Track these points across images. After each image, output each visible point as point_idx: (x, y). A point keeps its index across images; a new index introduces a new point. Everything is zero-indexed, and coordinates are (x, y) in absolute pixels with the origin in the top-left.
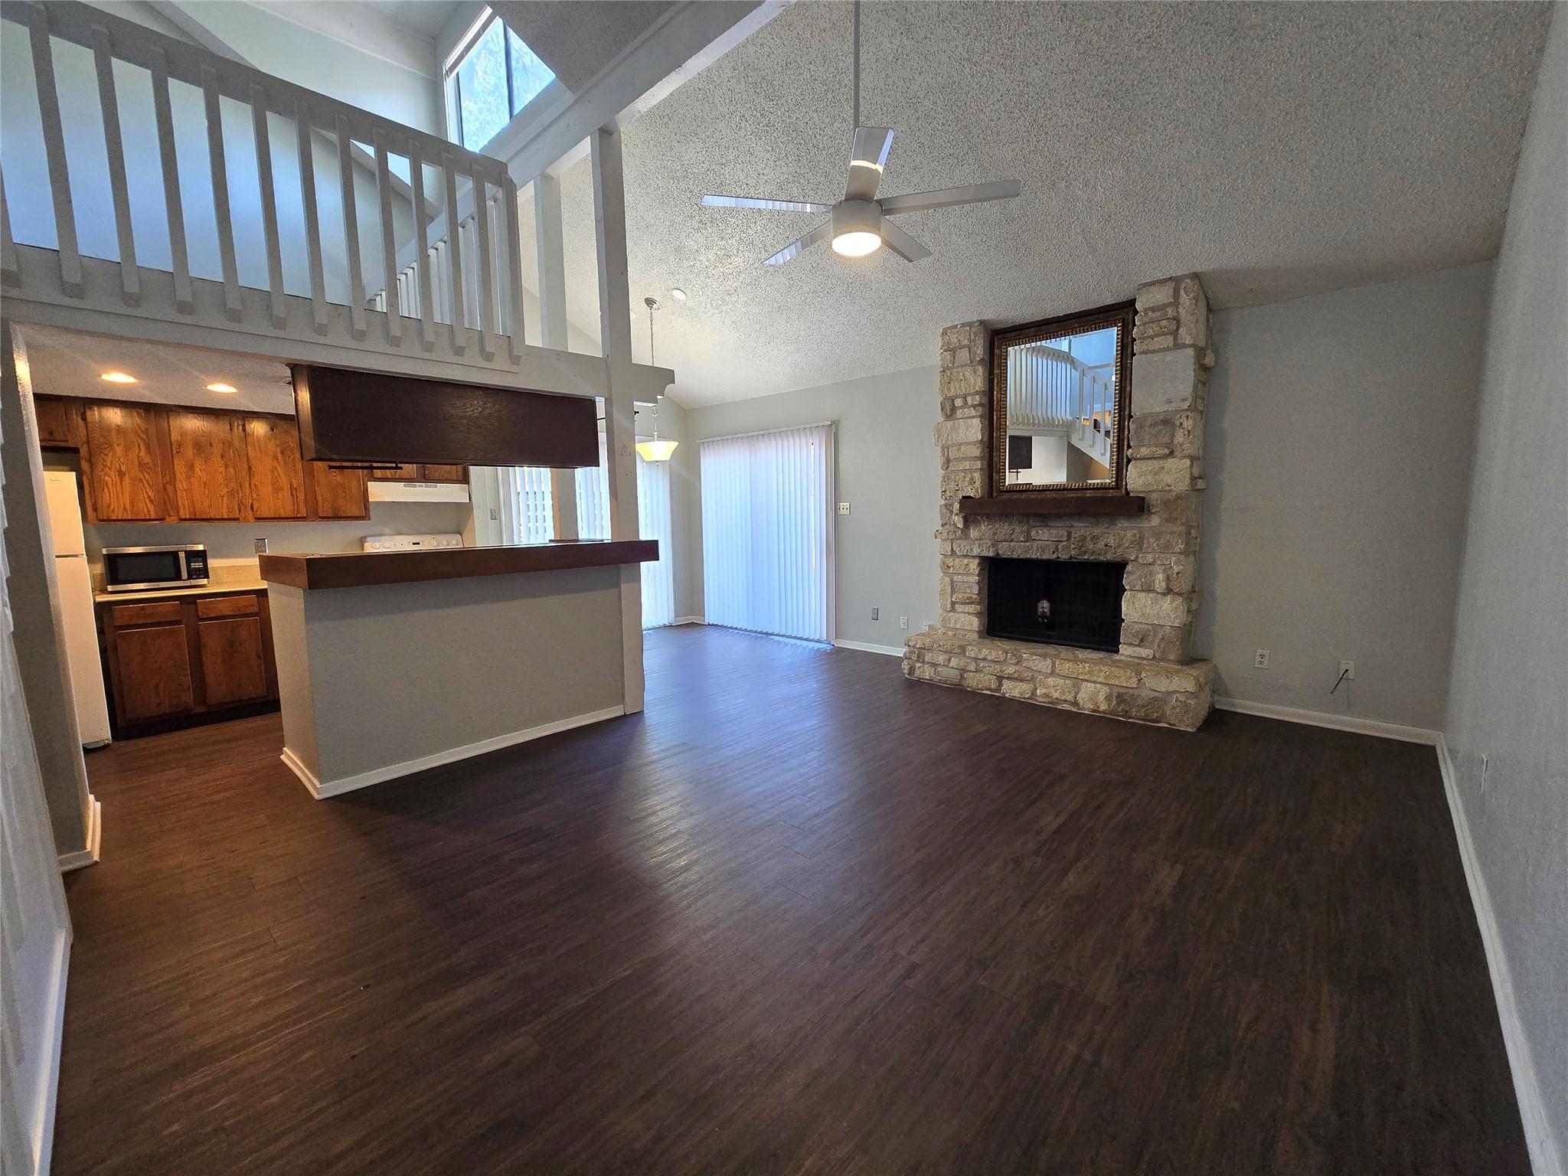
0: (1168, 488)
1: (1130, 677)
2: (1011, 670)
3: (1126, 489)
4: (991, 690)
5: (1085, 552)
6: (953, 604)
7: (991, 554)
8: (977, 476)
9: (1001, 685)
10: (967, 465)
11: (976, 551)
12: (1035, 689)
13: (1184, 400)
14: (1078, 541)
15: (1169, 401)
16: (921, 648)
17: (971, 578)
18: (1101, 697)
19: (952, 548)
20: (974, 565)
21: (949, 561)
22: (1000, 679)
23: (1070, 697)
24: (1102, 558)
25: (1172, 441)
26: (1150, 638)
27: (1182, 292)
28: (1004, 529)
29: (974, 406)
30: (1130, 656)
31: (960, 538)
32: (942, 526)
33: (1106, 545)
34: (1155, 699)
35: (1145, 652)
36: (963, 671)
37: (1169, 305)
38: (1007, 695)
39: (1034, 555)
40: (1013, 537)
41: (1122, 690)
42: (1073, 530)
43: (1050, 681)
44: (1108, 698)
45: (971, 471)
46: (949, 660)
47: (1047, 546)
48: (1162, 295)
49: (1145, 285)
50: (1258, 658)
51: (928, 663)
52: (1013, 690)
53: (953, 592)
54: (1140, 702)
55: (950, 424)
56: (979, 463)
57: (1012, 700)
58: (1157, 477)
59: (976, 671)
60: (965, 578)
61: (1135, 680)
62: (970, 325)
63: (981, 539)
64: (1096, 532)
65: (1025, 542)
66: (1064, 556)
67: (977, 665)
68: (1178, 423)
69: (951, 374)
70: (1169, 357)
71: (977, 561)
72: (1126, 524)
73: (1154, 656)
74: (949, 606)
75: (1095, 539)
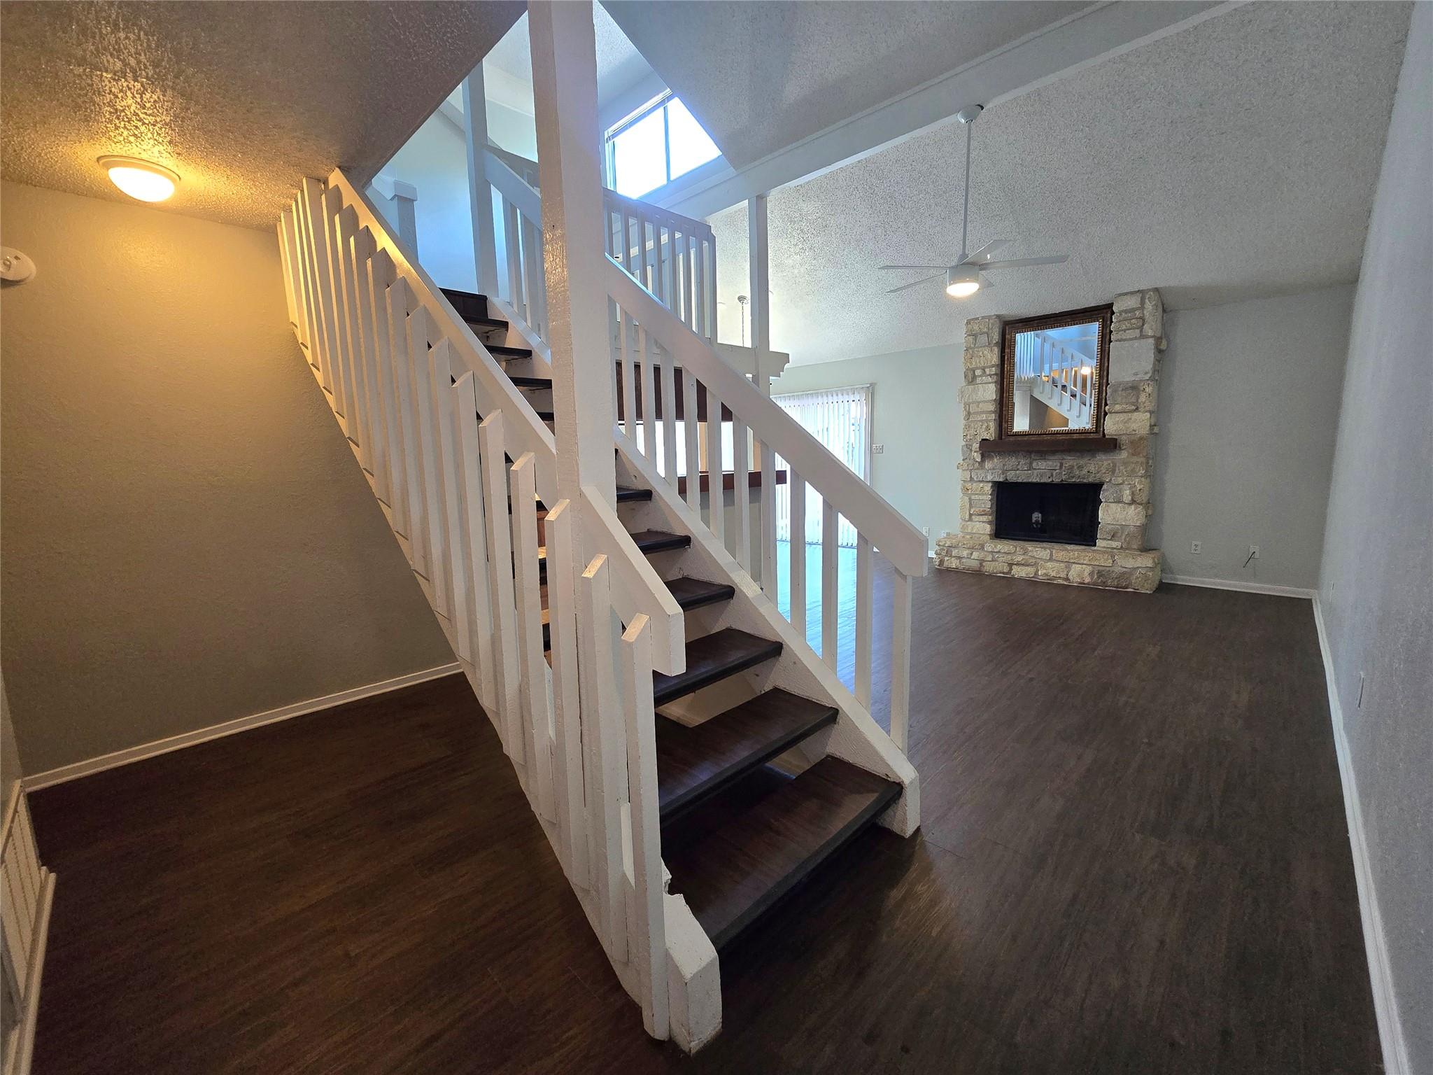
0: (1134, 432)
1: (1107, 560)
2: (1020, 558)
3: (1104, 433)
4: (1003, 573)
5: (1073, 477)
6: (971, 515)
7: (1001, 480)
8: (992, 425)
9: (1011, 569)
10: (984, 416)
11: (989, 478)
12: (1037, 571)
13: (1146, 373)
14: (1068, 469)
15: (1136, 374)
16: (950, 546)
17: (985, 497)
18: (1086, 573)
19: (971, 476)
20: (988, 488)
21: (969, 485)
22: (1011, 565)
23: (1063, 575)
24: (1085, 481)
25: (1137, 401)
26: (1119, 535)
27: (1147, 301)
28: (1012, 461)
29: (990, 375)
30: (1104, 547)
31: (978, 469)
32: (963, 460)
33: (1088, 472)
34: (1124, 573)
35: (1115, 544)
36: (982, 561)
37: (1137, 309)
38: (1016, 576)
39: (1035, 480)
40: (1019, 467)
41: (1101, 568)
42: (1064, 462)
43: (1049, 564)
44: (1091, 574)
45: (987, 421)
46: (971, 554)
47: (1045, 473)
48: (1132, 302)
49: (1120, 295)
50: (1194, 547)
51: (954, 557)
52: (1019, 572)
53: (971, 506)
54: (1114, 575)
55: (971, 387)
56: (993, 415)
57: (1020, 579)
58: (1126, 424)
59: (993, 561)
60: (981, 497)
61: (1111, 561)
62: (989, 317)
63: (994, 469)
64: (1082, 462)
65: (1028, 470)
66: (1057, 480)
67: (993, 556)
68: (1142, 389)
69: (973, 352)
70: (1136, 343)
71: (990, 485)
72: (1103, 457)
73: (1122, 547)
74: (967, 517)
75: (1080, 468)
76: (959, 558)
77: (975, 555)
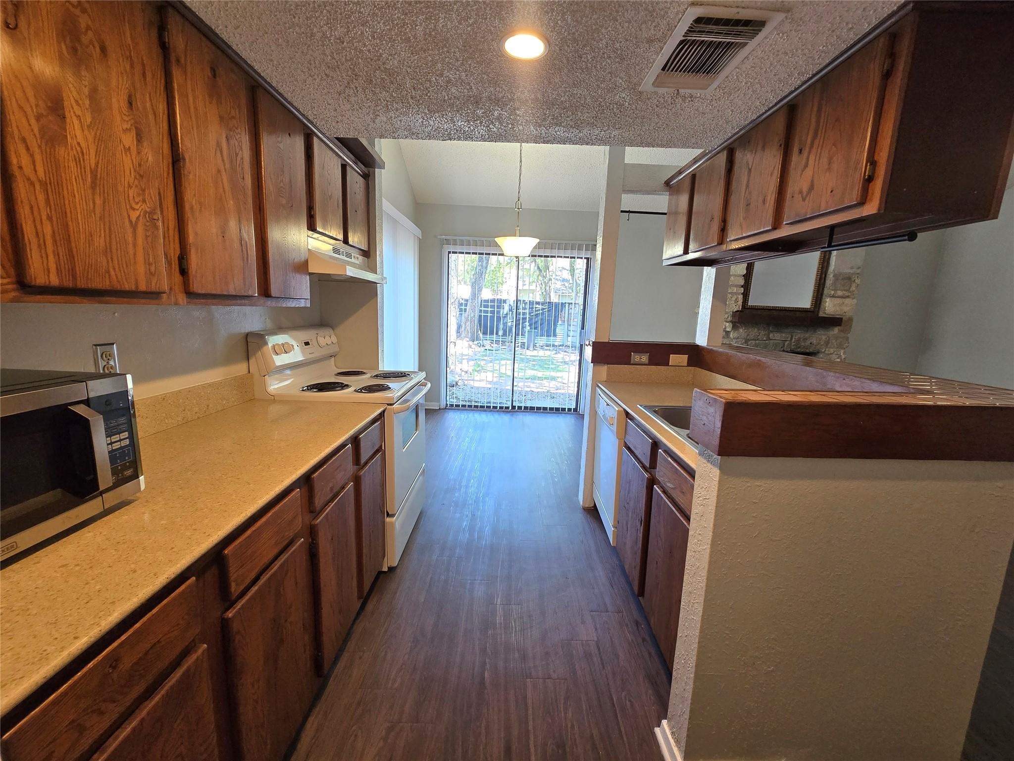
0: (845, 314)
3: (819, 312)
5: (799, 348)
8: (740, 297)
10: (735, 290)
13: (859, 268)
14: (797, 341)
15: (852, 268)
24: (807, 351)
25: (850, 289)
28: (754, 332)
33: (811, 344)
40: (759, 337)
42: (794, 334)
45: (736, 294)
47: (779, 343)
58: (840, 307)
63: (738, 338)
64: (807, 335)
65: (766, 340)
66: (787, 349)
68: (853, 280)
72: (823, 332)
75: (805, 339)
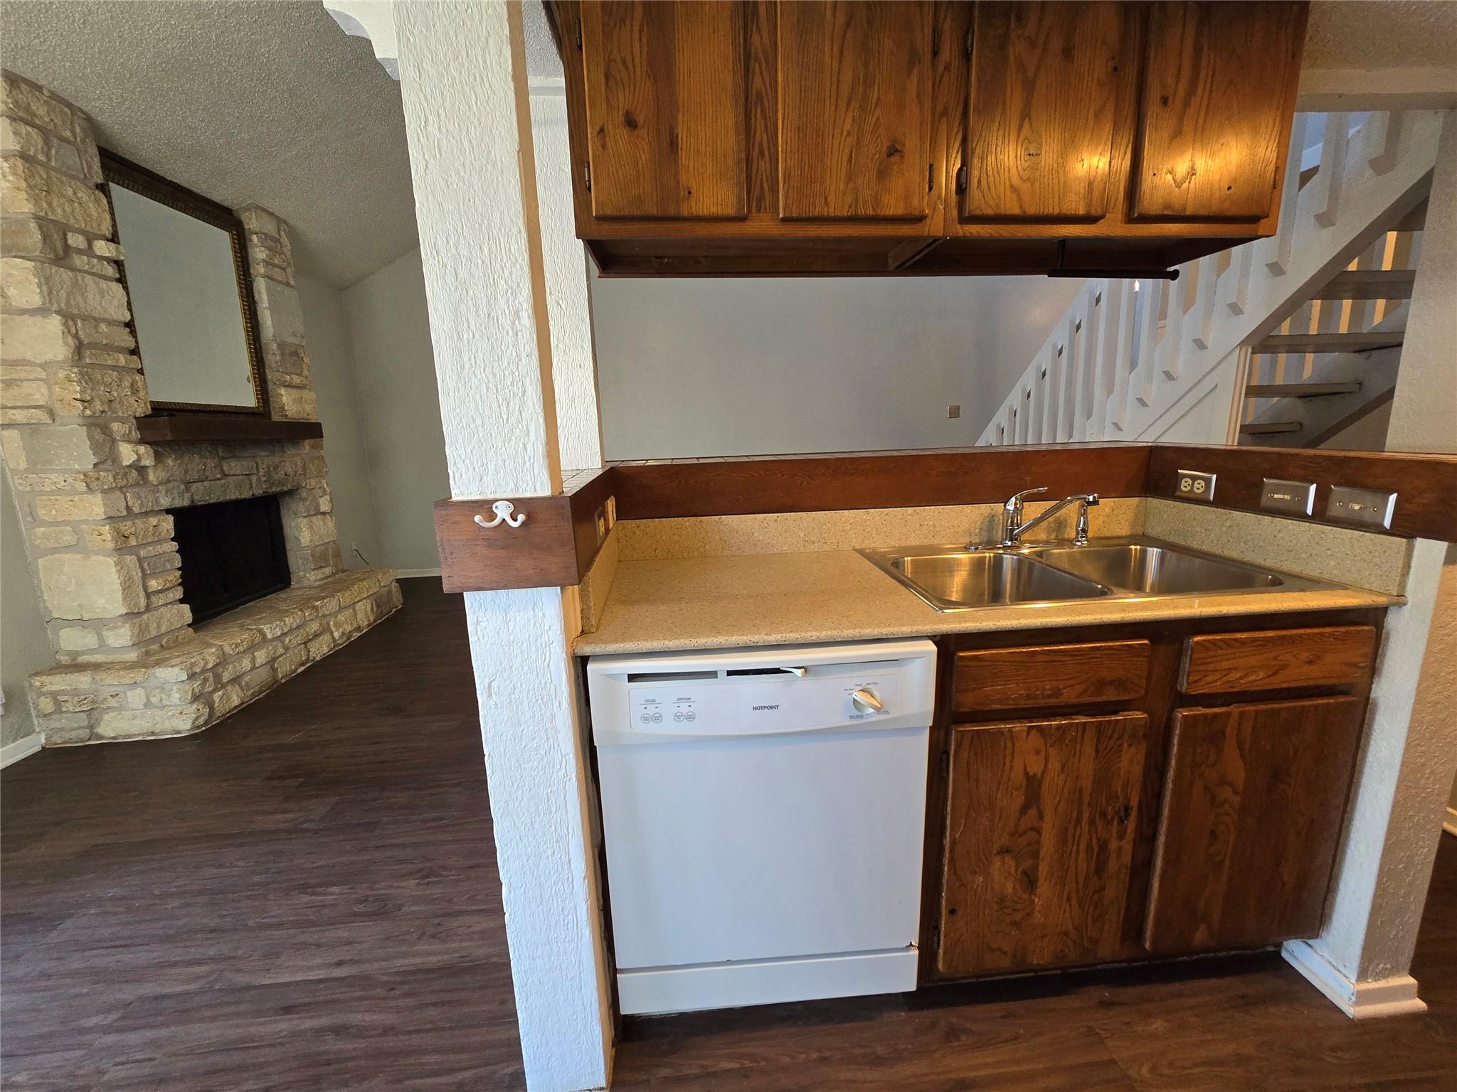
4: (303, 664)
5: (273, 484)
7: (186, 503)
9: (309, 651)
11: (165, 502)
15: (295, 335)
17: (163, 547)
19: (126, 504)
20: (168, 524)
21: (127, 527)
22: (305, 645)
23: (355, 624)
28: (194, 463)
29: (108, 261)
30: (322, 579)
31: (136, 484)
32: (95, 465)
33: (286, 474)
36: (270, 664)
37: (277, 240)
39: (233, 495)
40: (206, 473)
42: (259, 460)
43: (341, 617)
53: (143, 576)
59: (287, 651)
60: (159, 549)
63: (168, 481)
64: (276, 459)
65: (221, 479)
66: (258, 491)
68: (301, 357)
71: (172, 517)
72: (294, 452)
75: (276, 468)
76: (235, 680)
77: (261, 656)
